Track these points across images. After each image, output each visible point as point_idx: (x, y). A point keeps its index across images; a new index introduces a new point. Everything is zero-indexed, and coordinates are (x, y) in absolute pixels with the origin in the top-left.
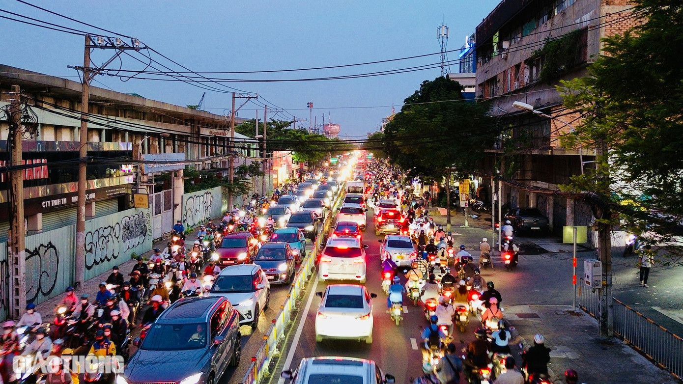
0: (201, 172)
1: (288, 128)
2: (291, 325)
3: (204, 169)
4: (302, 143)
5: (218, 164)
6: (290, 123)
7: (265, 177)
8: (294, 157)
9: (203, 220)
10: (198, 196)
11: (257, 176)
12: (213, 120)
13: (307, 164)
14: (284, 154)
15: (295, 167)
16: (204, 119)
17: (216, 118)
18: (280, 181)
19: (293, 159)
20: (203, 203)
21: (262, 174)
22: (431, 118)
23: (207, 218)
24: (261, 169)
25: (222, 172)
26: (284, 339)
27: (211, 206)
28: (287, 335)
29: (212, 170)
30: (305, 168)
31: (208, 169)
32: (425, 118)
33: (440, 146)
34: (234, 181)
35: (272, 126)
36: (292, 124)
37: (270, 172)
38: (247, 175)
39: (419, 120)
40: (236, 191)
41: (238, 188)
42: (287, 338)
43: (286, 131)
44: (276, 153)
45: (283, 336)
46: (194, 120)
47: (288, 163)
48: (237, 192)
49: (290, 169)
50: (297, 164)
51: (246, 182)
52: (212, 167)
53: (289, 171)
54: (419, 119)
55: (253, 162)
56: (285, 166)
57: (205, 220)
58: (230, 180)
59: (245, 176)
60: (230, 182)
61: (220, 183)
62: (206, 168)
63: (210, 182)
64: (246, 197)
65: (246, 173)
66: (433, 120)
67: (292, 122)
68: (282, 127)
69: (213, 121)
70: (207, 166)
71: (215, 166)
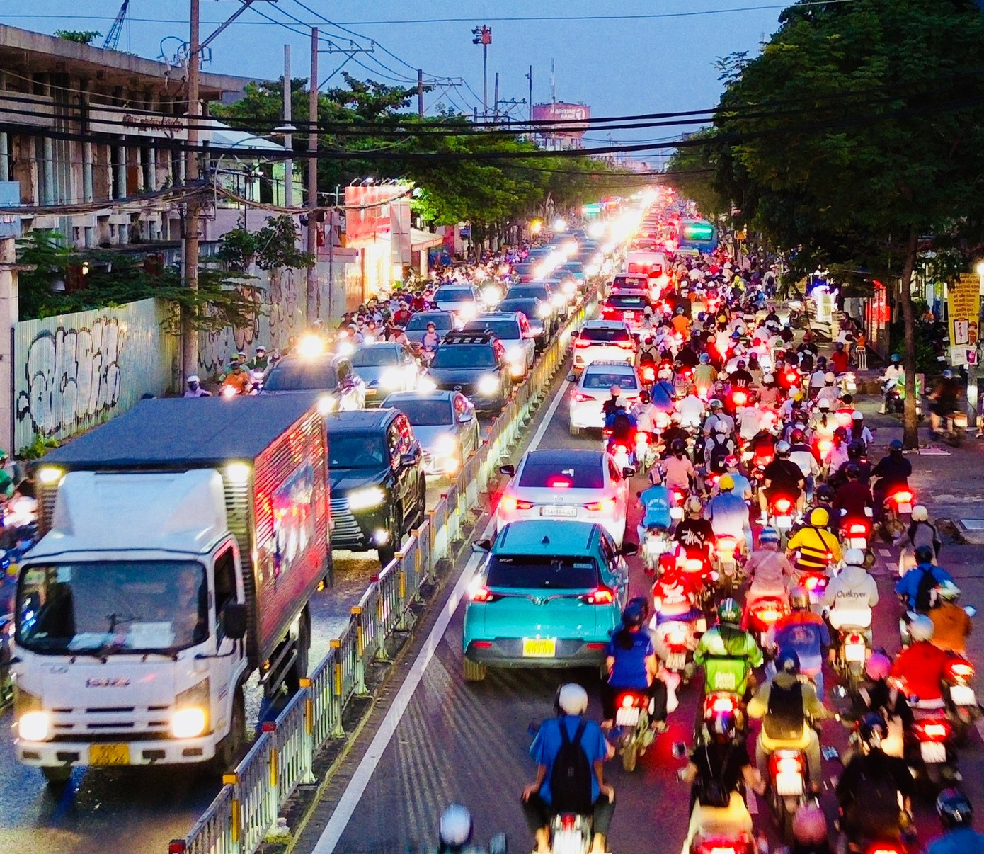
0: (90, 254)
1: (402, 110)
2: (341, 742)
3: (105, 244)
4: (450, 161)
5: (158, 227)
6: (410, 94)
7: (315, 271)
8: (420, 206)
9: (91, 412)
10: (72, 331)
11: (284, 267)
12: (134, 78)
13: (470, 233)
14: (386, 197)
15: (422, 239)
16: (100, 75)
17: (143, 69)
18: (372, 288)
19: (414, 215)
20: (90, 355)
21: (305, 260)
22: (848, 66)
23: (105, 405)
24: (299, 245)
25: (166, 253)
26: (311, 788)
27: (121, 363)
28: (323, 775)
29: (133, 247)
30: (462, 245)
31: (120, 244)
32: (831, 67)
33: (879, 160)
34: (199, 283)
35: (349, 106)
36: (414, 98)
37: (330, 255)
38: (253, 265)
39: (811, 74)
40: (208, 315)
41: (216, 304)
42: (324, 785)
43: (394, 120)
44: (356, 194)
45: (309, 777)
46: (66, 75)
47: (397, 225)
48: (213, 319)
49: (405, 248)
50: (432, 231)
51: (249, 287)
52: (135, 239)
53: (401, 253)
54: (812, 69)
55: (272, 223)
56: (389, 235)
57: (97, 413)
58: (189, 280)
59: (246, 266)
60: (187, 285)
61: (150, 289)
62: (115, 240)
63: (117, 286)
64: (249, 337)
65: (248, 256)
66: (857, 73)
67: (414, 91)
68: (379, 106)
69: (134, 82)
70: (116, 236)
71: (145, 236)
